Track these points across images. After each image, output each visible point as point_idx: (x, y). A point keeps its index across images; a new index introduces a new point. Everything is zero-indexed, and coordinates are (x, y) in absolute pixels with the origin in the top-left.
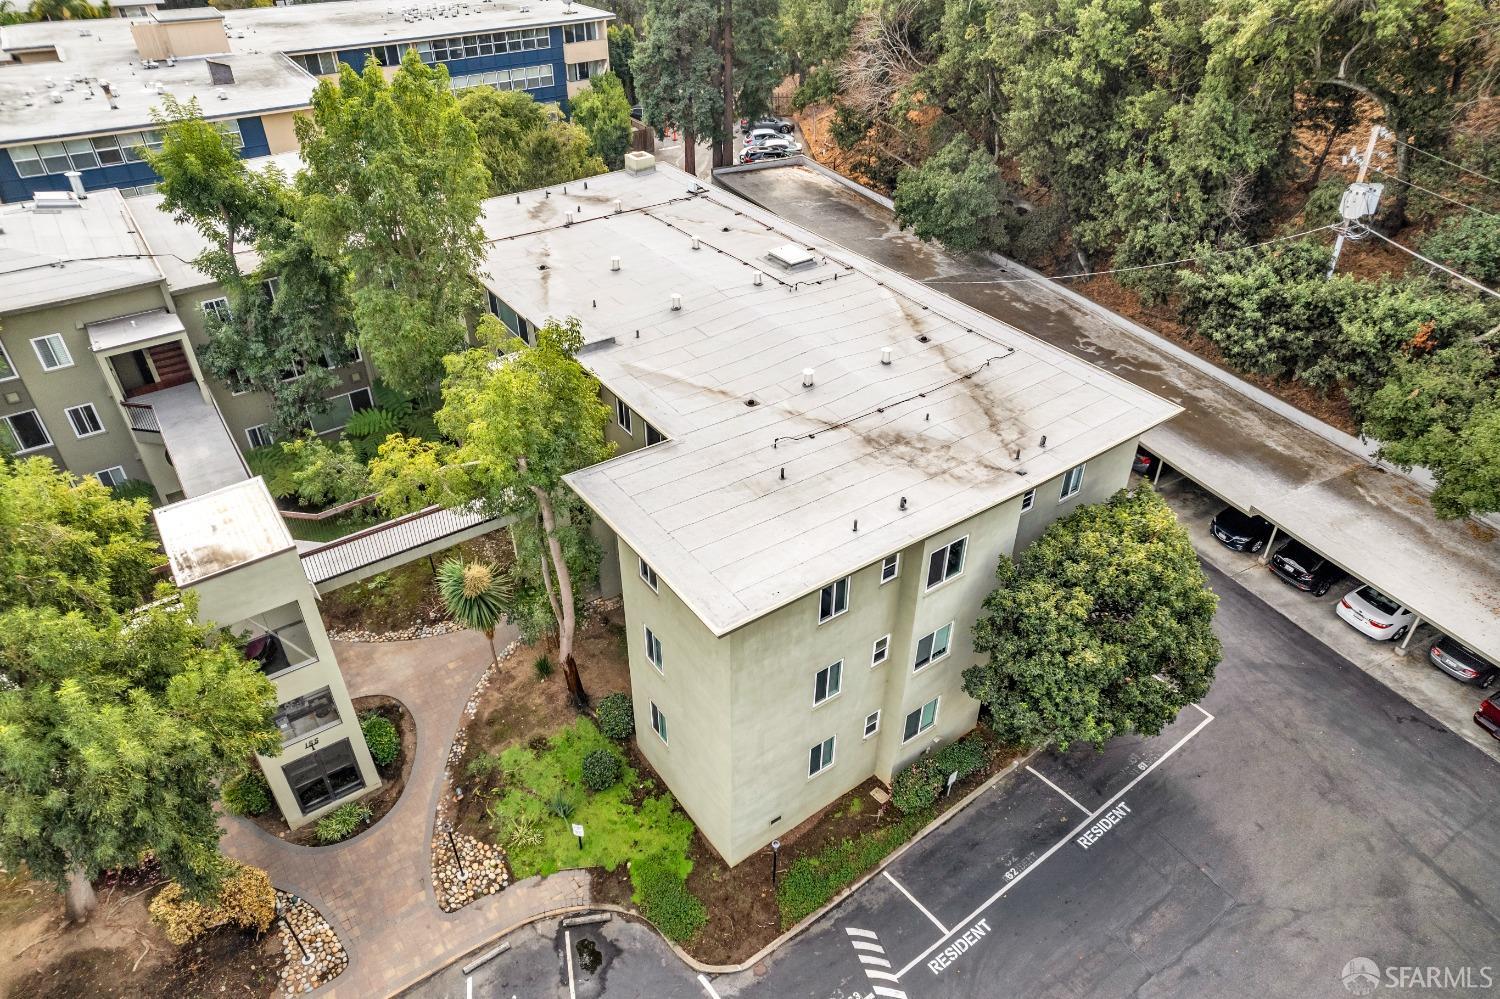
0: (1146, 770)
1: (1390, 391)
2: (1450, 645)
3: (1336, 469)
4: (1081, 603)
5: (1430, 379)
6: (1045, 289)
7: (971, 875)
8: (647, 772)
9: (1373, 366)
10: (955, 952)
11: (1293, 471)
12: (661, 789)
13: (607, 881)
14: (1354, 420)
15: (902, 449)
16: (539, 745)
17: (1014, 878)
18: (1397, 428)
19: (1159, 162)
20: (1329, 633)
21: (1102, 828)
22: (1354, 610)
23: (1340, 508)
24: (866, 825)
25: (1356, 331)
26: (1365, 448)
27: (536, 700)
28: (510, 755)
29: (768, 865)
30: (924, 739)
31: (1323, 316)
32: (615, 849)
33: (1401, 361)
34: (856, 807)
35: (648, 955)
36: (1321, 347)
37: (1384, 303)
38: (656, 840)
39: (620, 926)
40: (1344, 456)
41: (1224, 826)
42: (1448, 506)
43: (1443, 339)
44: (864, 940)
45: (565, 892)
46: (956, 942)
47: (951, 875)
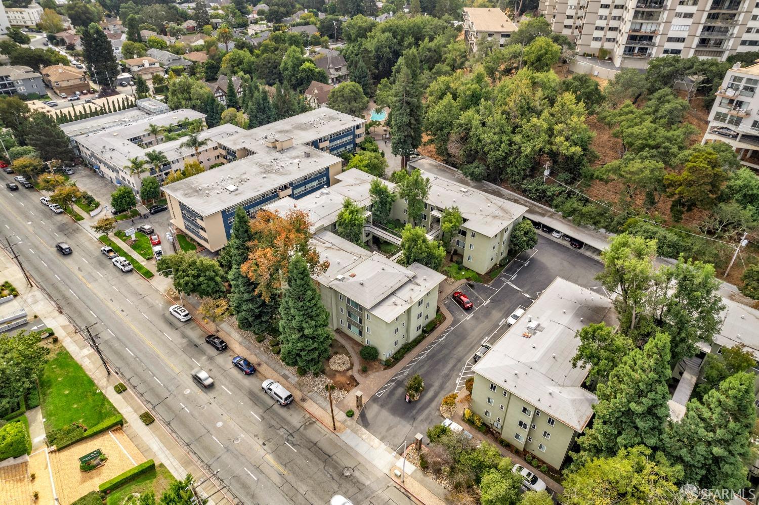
0: (530, 257)
1: (554, 202)
2: (567, 236)
3: (549, 214)
4: (523, 232)
5: (559, 199)
6: (493, 186)
7: (513, 271)
8: (466, 268)
9: (552, 198)
11: (543, 215)
12: (470, 269)
13: (468, 279)
14: (550, 206)
15: (496, 217)
16: (449, 267)
17: (518, 270)
18: (556, 207)
19: (516, 167)
20: (552, 238)
21: (527, 264)
22: (555, 234)
23: (550, 220)
24: (498, 268)
25: (549, 193)
26: (553, 210)
27: (445, 262)
28: (446, 268)
29: (487, 274)
30: (503, 257)
31: (544, 191)
32: (467, 276)
33: (555, 197)
34: (495, 267)
35: (478, 285)
36: (545, 196)
37: (552, 189)
38: (472, 274)
39: (473, 282)
40: (550, 212)
41: (543, 262)
42: (564, 217)
43: (560, 193)
44: (503, 279)
45: (464, 281)
46: (514, 277)
47: (511, 271)
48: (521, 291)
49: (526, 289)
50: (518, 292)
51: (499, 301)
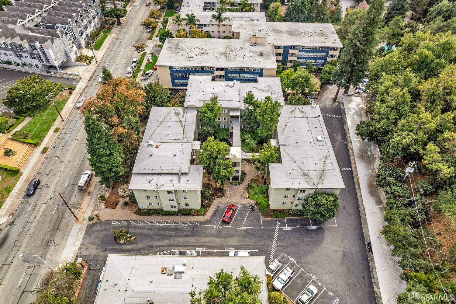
0: (322, 226)
7: (294, 224)
8: (268, 195)
10: (286, 229)
11: (379, 203)
12: (268, 197)
13: (257, 203)
15: (306, 177)
16: (258, 186)
17: (298, 227)
21: (312, 228)
23: (377, 211)
24: (287, 213)
27: (260, 180)
28: (254, 185)
29: (274, 211)
30: (297, 208)
32: (260, 201)
34: (287, 211)
35: (257, 212)
37: (395, 188)
38: (264, 202)
39: (256, 208)
41: (325, 236)
43: (399, 196)
44: (278, 223)
45: (253, 202)
46: (287, 228)
47: (291, 223)
48: (275, 242)
49: (280, 244)
50: (272, 241)
51: (251, 234)
